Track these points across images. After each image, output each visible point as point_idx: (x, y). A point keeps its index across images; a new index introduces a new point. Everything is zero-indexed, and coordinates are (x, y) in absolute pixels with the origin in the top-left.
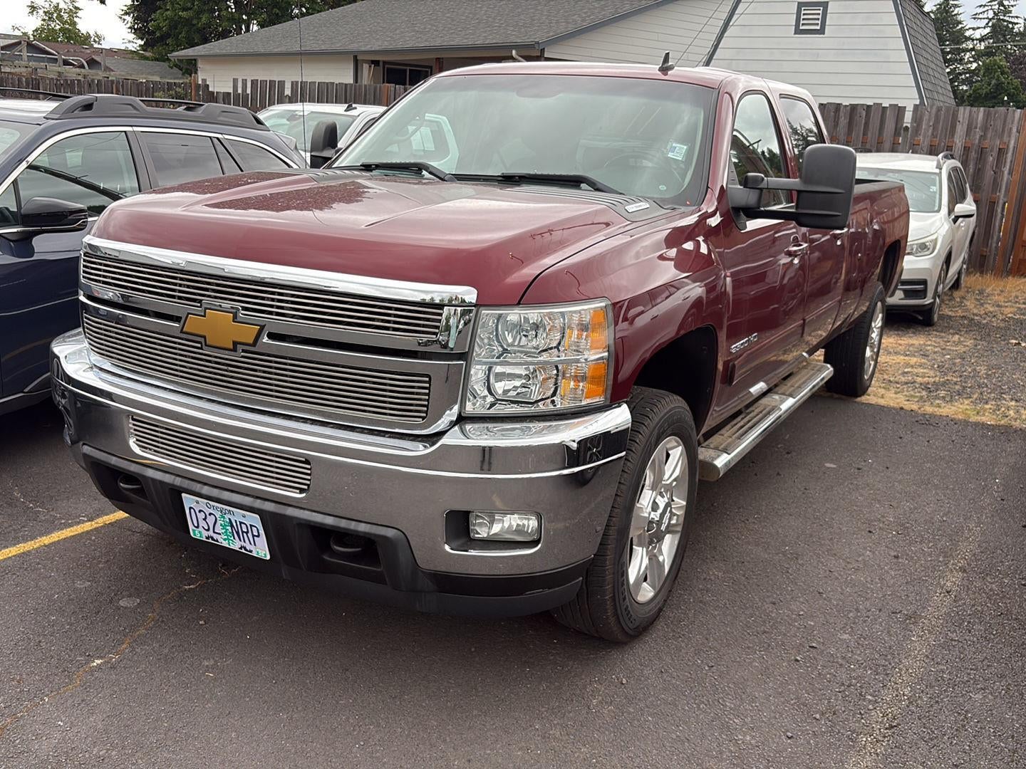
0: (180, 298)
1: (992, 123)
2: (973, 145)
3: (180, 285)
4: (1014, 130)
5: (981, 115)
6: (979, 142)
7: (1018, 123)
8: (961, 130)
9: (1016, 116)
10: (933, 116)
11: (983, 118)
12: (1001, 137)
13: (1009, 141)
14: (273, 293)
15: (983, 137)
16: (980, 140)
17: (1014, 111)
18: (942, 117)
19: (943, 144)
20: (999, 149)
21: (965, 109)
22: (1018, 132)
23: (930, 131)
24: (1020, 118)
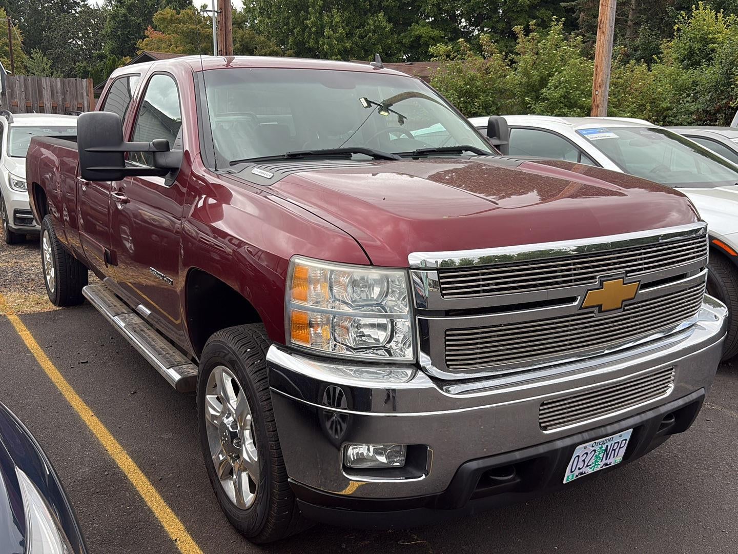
0: (576, 280)
1: (68, 89)
2: (59, 105)
3: (575, 269)
4: (85, 94)
5: (59, 83)
6: (63, 103)
7: (86, 89)
8: (46, 94)
9: (83, 84)
10: (23, 84)
11: (61, 86)
12: (77, 99)
13: (83, 102)
14: (640, 254)
15: (64, 100)
16: (62, 101)
17: (82, 81)
18: (30, 85)
19: (36, 105)
20: (78, 107)
21: (46, 79)
22: (87, 95)
23: (24, 95)
24: (86, 86)
